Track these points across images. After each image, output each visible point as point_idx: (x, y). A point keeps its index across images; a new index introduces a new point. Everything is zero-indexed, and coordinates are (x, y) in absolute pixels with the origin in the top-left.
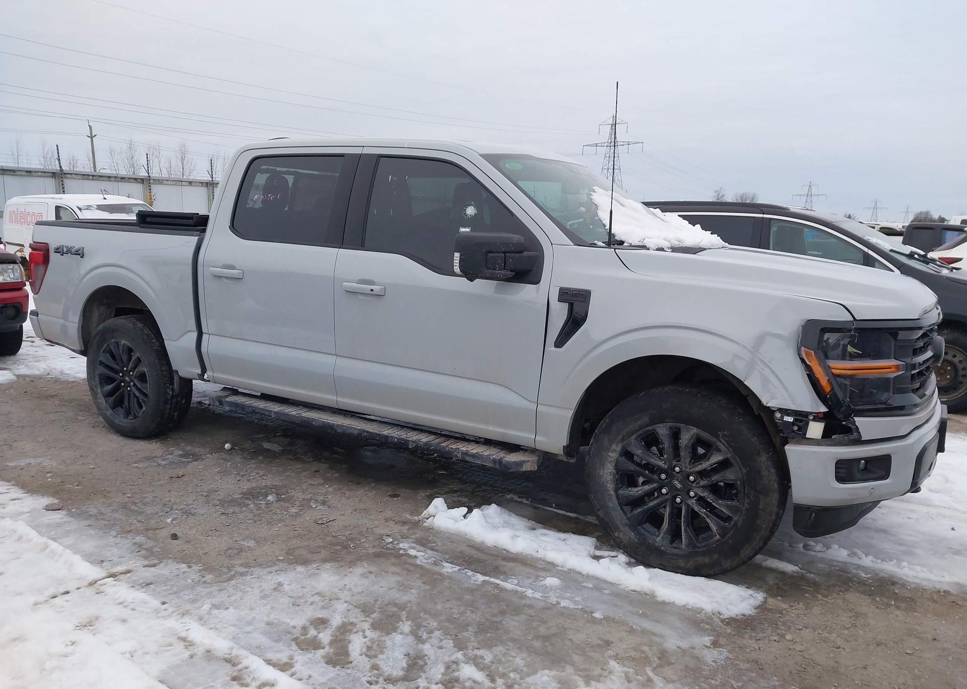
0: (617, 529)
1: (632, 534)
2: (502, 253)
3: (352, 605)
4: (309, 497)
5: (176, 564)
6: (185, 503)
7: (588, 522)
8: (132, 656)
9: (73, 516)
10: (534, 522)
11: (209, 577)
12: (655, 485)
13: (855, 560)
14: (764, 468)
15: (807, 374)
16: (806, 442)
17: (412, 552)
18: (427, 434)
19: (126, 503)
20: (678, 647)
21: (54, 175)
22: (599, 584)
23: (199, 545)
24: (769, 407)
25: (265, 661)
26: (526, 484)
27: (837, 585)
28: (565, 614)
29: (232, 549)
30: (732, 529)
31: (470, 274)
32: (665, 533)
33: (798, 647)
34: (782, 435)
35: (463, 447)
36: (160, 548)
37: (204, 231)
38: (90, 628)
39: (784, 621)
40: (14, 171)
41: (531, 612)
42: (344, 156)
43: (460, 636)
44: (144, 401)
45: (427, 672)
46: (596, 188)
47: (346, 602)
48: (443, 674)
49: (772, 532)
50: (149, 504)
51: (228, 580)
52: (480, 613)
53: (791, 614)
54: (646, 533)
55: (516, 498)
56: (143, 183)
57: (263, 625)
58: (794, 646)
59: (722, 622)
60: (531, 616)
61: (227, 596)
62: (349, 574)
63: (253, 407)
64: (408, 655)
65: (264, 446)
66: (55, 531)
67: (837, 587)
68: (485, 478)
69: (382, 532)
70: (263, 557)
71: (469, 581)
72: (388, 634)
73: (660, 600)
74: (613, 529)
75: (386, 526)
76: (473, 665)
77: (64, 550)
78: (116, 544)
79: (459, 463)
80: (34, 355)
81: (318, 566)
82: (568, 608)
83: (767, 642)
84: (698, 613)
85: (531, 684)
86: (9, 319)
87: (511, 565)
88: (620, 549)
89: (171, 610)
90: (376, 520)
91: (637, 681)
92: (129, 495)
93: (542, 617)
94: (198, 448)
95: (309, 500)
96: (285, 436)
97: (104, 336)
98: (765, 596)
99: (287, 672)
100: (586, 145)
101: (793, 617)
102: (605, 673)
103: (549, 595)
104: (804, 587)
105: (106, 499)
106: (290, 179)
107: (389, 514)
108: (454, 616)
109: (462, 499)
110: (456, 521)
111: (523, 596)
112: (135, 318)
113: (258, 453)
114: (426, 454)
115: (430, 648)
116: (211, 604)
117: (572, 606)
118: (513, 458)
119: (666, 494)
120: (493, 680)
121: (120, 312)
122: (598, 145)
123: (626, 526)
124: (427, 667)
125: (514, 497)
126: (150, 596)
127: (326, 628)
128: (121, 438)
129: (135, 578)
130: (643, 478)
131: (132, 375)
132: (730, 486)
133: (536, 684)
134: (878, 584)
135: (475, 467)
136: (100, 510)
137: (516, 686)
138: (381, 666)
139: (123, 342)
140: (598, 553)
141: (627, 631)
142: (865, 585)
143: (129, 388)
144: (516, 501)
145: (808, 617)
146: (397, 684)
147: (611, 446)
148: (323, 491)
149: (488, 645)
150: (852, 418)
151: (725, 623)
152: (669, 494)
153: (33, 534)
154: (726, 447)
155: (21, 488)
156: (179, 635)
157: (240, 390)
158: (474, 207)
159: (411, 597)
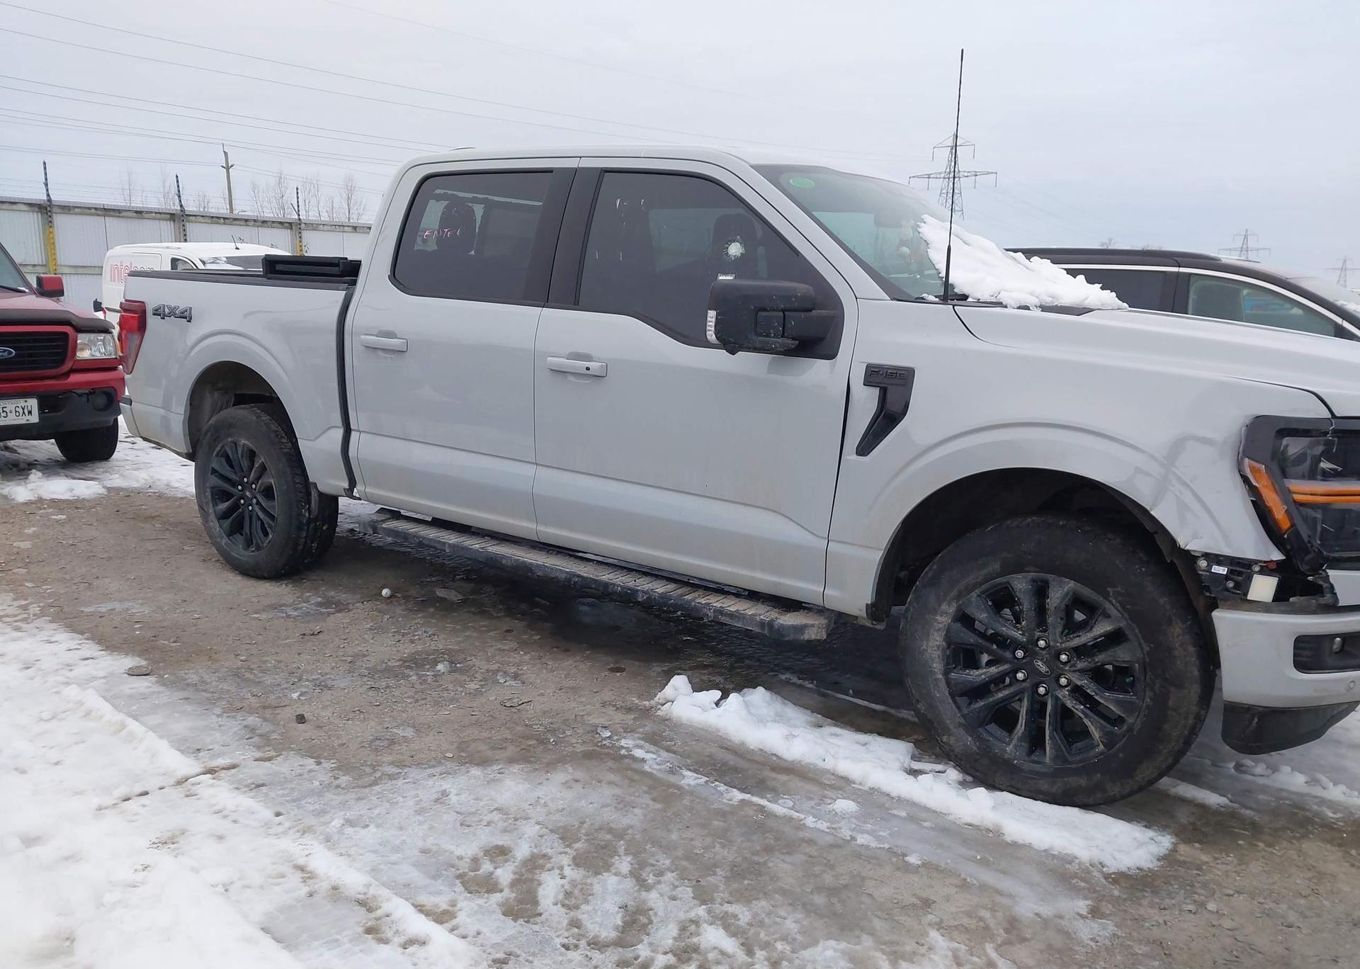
0: (947, 731)
1: (970, 739)
2: (780, 311)
3: (546, 828)
4: (495, 667)
5: (298, 758)
6: (319, 672)
7: (903, 719)
8: (226, 890)
9: (164, 685)
10: (820, 716)
11: (344, 780)
12: (1006, 667)
13: (1317, 791)
14: (1177, 645)
15: (1252, 500)
16: (1247, 605)
17: (639, 753)
18: (665, 582)
19: (238, 668)
20: (1037, 914)
21: (172, 217)
22: (917, 812)
23: (335, 733)
24: (1188, 551)
25: (415, 906)
26: (810, 660)
27: (1288, 829)
28: (862, 855)
29: (380, 739)
30: (1124, 736)
31: (730, 343)
32: (1020, 740)
33: (1227, 923)
34: (1208, 594)
35: (717, 602)
36: (279, 734)
37: (354, 283)
38: (172, 846)
39: (1205, 881)
40: (119, 211)
41: (812, 850)
42: (552, 172)
43: (703, 883)
44: (270, 527)
45: (652, 935)
46: (926, 217)
47: (538, 823)
48: (675, 939)
49: (1188, 743)
50: (269, 671)
51: (371, 785)
52: (735, 848)
53: (1215, 870)
54: (991, 739)
55: (795, 679)
56: (291, 229)
57: (416, 852)
58: (1221, 921)
59: (1105, 878)
60: (811, 857)
61: (368, 807)
62: (545, 782)
63: (419, 537)
64: (624, 907)
65: (437, 593)
66: (137, 705)
67: (1288, 831)
68: (750, 649)
69: (597, 721)
70: (423, 753)
71: (720, 799)
72: (597, 873)
73: (1008, 839)
74: (940, 731)
75: (603, 712)
76: (721, 927)
77: (146, 733)
78: (220, 726)
79: (712, 626)
80: (133, 461)
81: (501, 769)
82: (867, 847)
83: (1177, 913)
84: (1067, 863)
85: (808, 961)
86: (100, 410)
87: (783, 778)
88: (951, 760)
89: (287, 824)
90: (590, 704)
91: (972, 965)
92: (243, 658)
93: (829, 858)
94: (345, 593)
95: (495, 672)
96: (468, 580)
97: (219, 431)
98: (1173, 840)
99: (446, 925)
100: (914, 177)
101: (1218, 875)
102: (923, 950)
103: (839, 825)
104: (1236, 830)
105: (211, 662)
106: (479, 210)
107: (607, 695)
108: (695, 851)
109: (714, 678)
110: (704, 710)
111: (800, 826)
112: (259, 408)
113: (429, 604)
114: (664, 612)
115: (658, 898)
116: (344, 819)
117: (874, 844)
118: (789, 619)
119: (1023, 681)
120: (750, 952)
121: (240, 400)
122: (931, 176)
123: (959, 727)
124: (652, 927)
125: (792, 678)
126: (261, 803)
127: (507, 861)
128: (239, 578)
129: (241, 776)
130: (989, 655)
131: (255, 489)
132: (1122, 671)
133: (814, 962)
134: (1354, 828)
135: (737, 632)
136: (202, 678)
137: (785, 963)
138: (584, 922)
139: (243, 441)
140: (917, 766)
141: (956, 886)
142: (1334, 829)
143: (250, 508)
144: (794, 684)
145: (1242, 876)
146: (606, 951)
147: (940, 606)
148: (516, 660)
149: (744, 897)
150: (1324, 570)
151: (1110, 880)
152: (1028, 680)
153: (106, 708)
154: (1118, 610)
155: (97, 643)
156: (295, 862)
157: (403, 512)
158: (741, 243)
159: (634, 819)
